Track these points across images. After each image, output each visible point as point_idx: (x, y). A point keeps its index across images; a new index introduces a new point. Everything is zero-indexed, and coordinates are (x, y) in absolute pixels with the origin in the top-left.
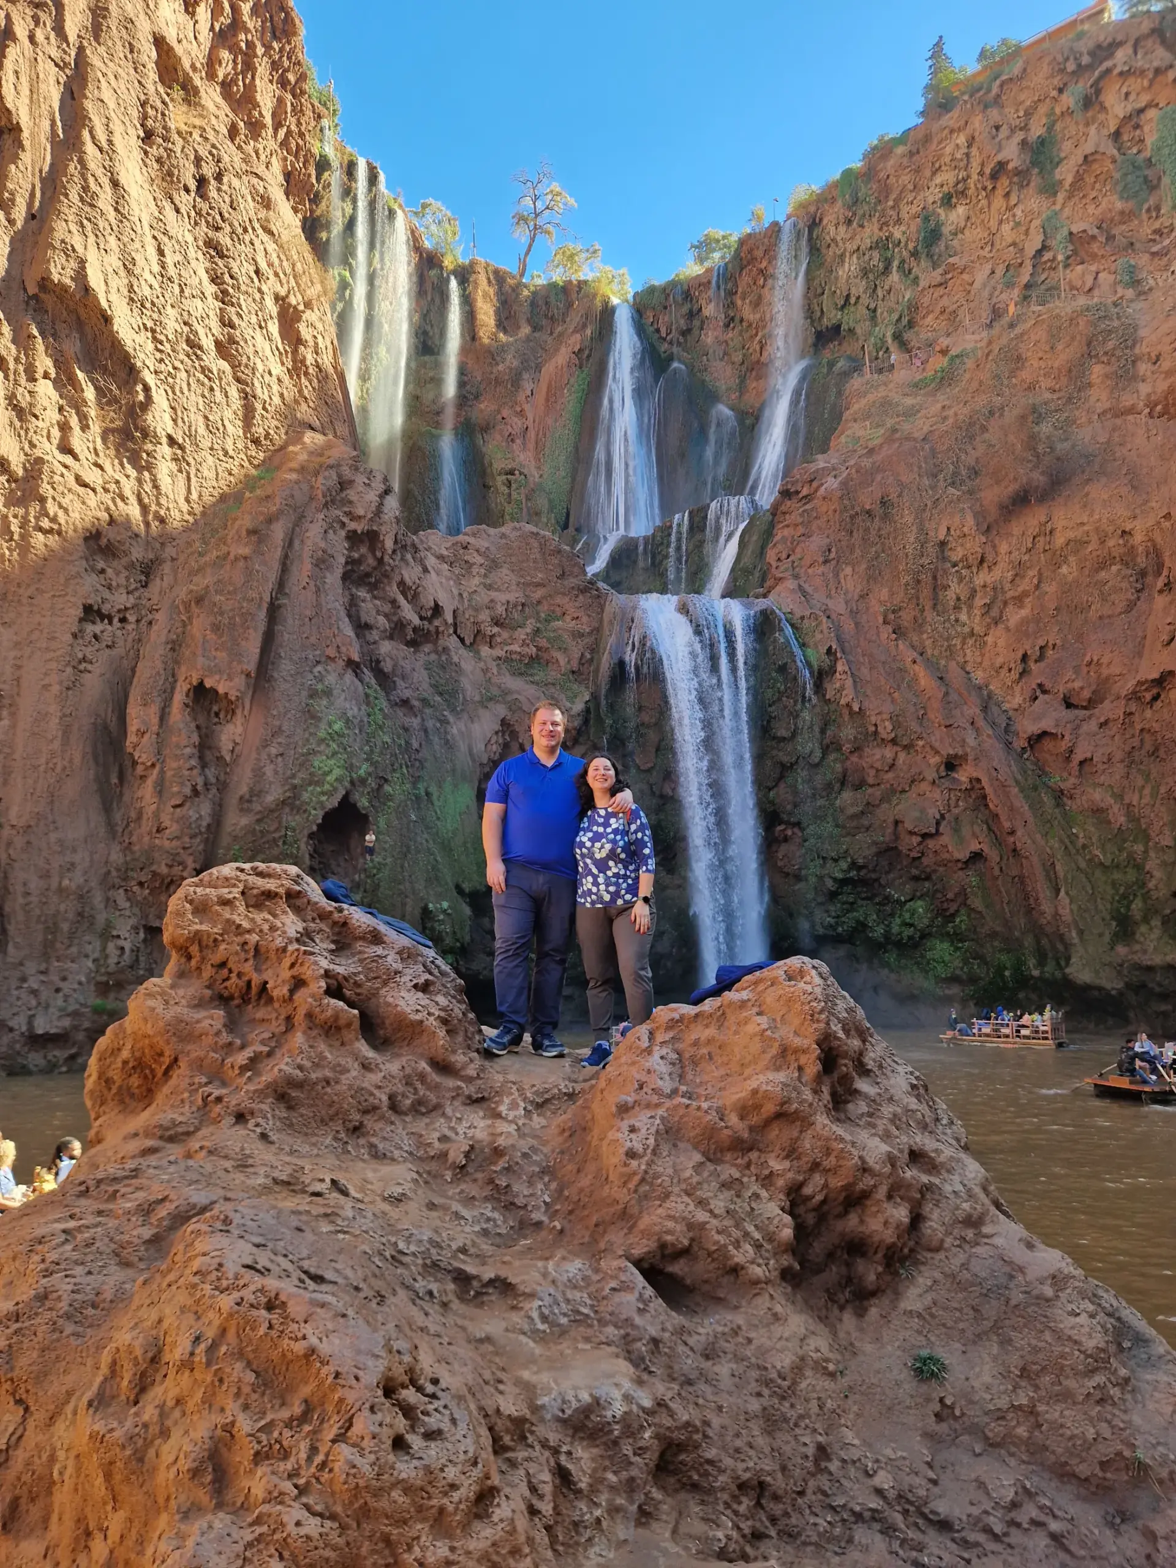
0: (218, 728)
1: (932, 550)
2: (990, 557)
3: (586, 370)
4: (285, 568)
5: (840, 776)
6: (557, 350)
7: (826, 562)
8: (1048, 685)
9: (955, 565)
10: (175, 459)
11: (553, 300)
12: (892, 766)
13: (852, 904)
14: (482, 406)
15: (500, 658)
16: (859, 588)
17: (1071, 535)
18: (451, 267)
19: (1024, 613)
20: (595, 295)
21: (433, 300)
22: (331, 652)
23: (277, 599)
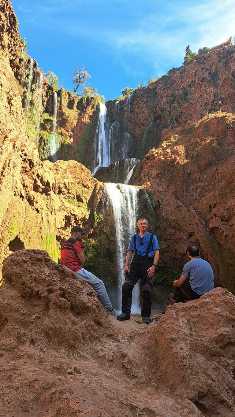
1: (186, 176)
3: (92, 121)
5: (160, 237)
6: (84, 115)
8: (217, 214)
9: (192, 180)
11: (83, 101)
12: (175, 234)
15: (65, 198)
16: (167, 185)
17: (223, 174)
18: (55, 90)
19: (210, 194)
20: (95, 101)
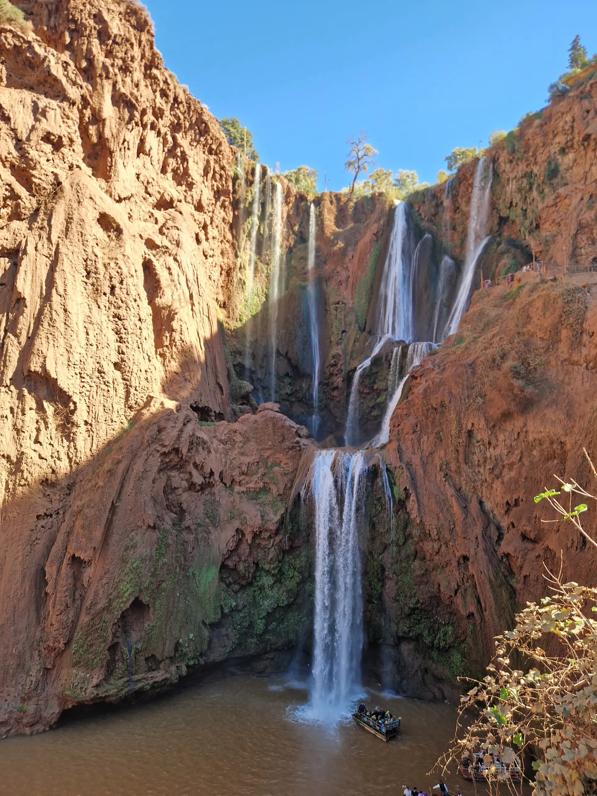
0: (83, 570)
1: (464, 435)
2: (494, 442)
3: (380, 242)
4: (122, 486)
5: (414, 553)
6: (365, 233)
7: (414, 432)
8: (516, 525)
9: (478, 442)
10: (88, 431)
11: (365, 205)
12: (437, 553)
13: (419, 620)
14: (327, 267)
15: (243, 492)
16: (430, 449)
17: (536, 436)
18: (312, 199)
19: (512, 474)
20: (385, 202)
21: (303, 216)
22: (140, 524)
23: (116, 502)
